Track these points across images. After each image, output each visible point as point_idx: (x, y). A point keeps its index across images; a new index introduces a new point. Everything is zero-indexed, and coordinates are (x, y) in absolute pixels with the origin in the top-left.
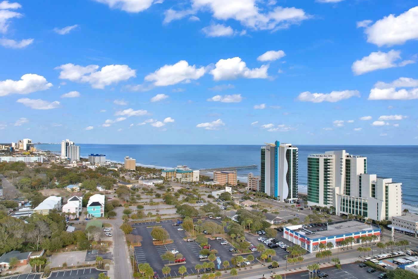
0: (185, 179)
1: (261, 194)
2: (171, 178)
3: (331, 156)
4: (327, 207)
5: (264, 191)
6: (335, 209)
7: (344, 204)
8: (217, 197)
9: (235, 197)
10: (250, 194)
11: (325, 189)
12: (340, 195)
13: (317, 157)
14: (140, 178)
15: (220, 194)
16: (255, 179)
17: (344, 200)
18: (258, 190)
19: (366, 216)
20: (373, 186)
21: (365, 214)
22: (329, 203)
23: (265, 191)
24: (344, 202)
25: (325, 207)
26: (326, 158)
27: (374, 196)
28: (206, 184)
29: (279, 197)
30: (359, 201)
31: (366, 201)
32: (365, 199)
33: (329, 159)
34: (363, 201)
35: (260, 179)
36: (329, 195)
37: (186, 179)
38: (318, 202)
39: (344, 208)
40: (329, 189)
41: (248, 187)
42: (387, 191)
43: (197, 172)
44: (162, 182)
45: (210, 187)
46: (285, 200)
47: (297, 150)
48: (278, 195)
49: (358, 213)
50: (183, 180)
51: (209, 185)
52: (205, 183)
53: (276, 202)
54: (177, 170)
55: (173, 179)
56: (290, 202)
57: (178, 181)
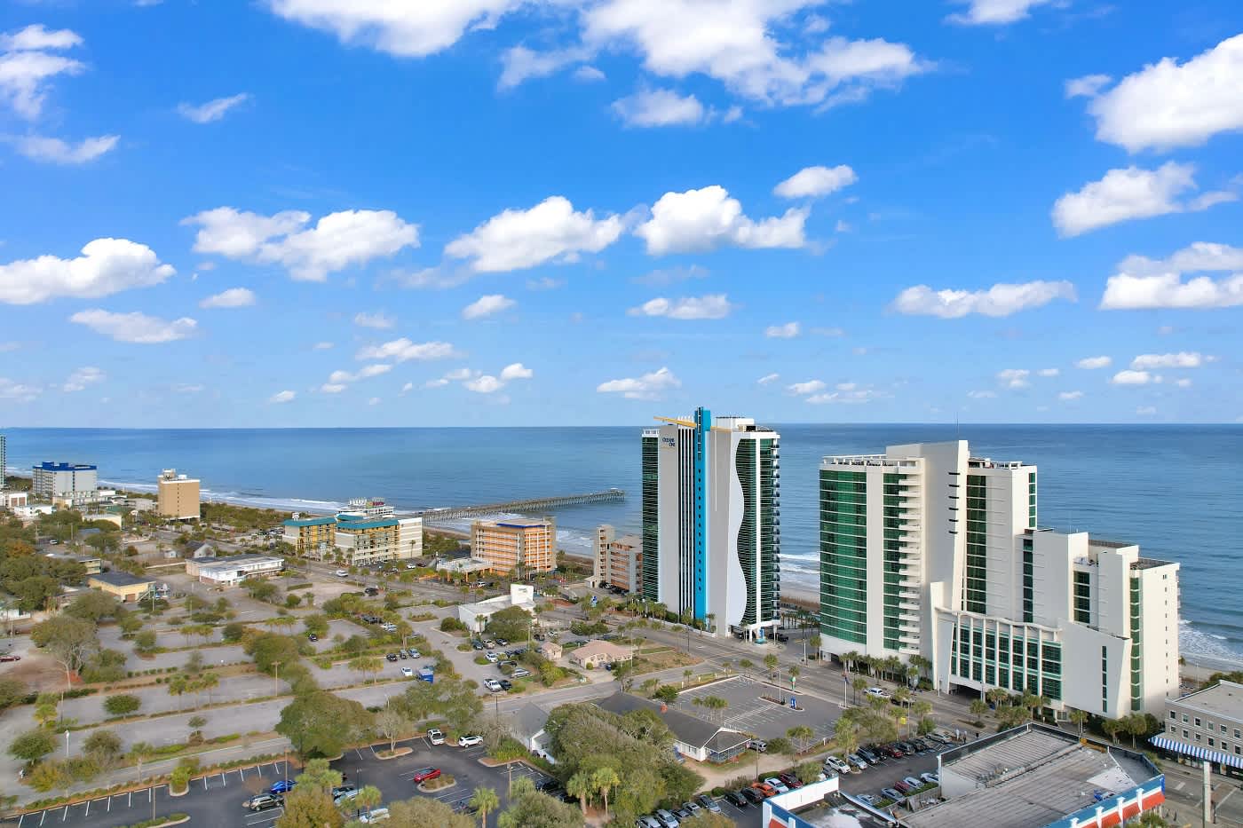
0: (370, 550)
1: (644, 605)
2: (317, 547)
3: (913, 463)
4: (896, 658)
5: (656, 596)
6: (929, 665)
7: (965, 650)
8: (477, 627)
9: (548, 624)
10: (602, 606)
11: (888, 588)
12: (949, 614)
13: (860, 469)
14: (199, 553)
15: (487, 614)
16: (620, 546)
17: (965, 634)
18: (633, 588)
19: (1058, 697)
20: (1082, 577)
21: (1053, 690)
22: (905, 645)
23: (659, 594)
24: (968, 641)
25: (890, 657)
26: (891, 470)
27: (1083, 617)
28: (443, 572)
29: (711, 617)
30: (1027, 637)
31: (1056, 639)
32: (1051, 630)
33: (905, 477)
34: (1042, 639)
35: (640, 549)
36: (905, 611)
37: (372, 550)
38: (862, 640)
39: (965, 665)
40: (905, 589)
41: (596, 579)
42: (1135, 597)
43: (415, 524)
44: (276, 565)
45: (457, 581)
46: (732, 629)
47: (775, 443)
48: (708, 612)
49: (1025, 686)
50: (362, 555)
51: (454, 574)
52: (440, 567)
53: (701, 636)
54: (343, 519)
55: (323, 550)
56: (754, 635)
57: (339, 558)
